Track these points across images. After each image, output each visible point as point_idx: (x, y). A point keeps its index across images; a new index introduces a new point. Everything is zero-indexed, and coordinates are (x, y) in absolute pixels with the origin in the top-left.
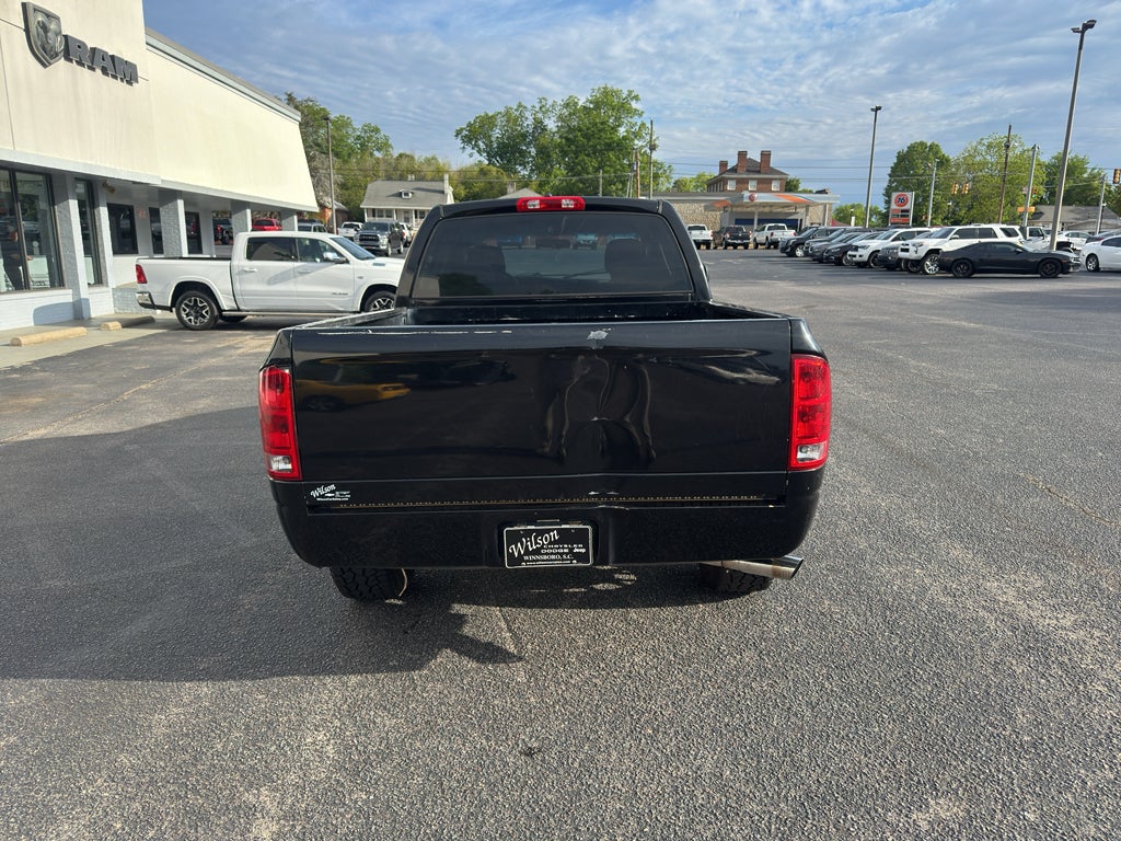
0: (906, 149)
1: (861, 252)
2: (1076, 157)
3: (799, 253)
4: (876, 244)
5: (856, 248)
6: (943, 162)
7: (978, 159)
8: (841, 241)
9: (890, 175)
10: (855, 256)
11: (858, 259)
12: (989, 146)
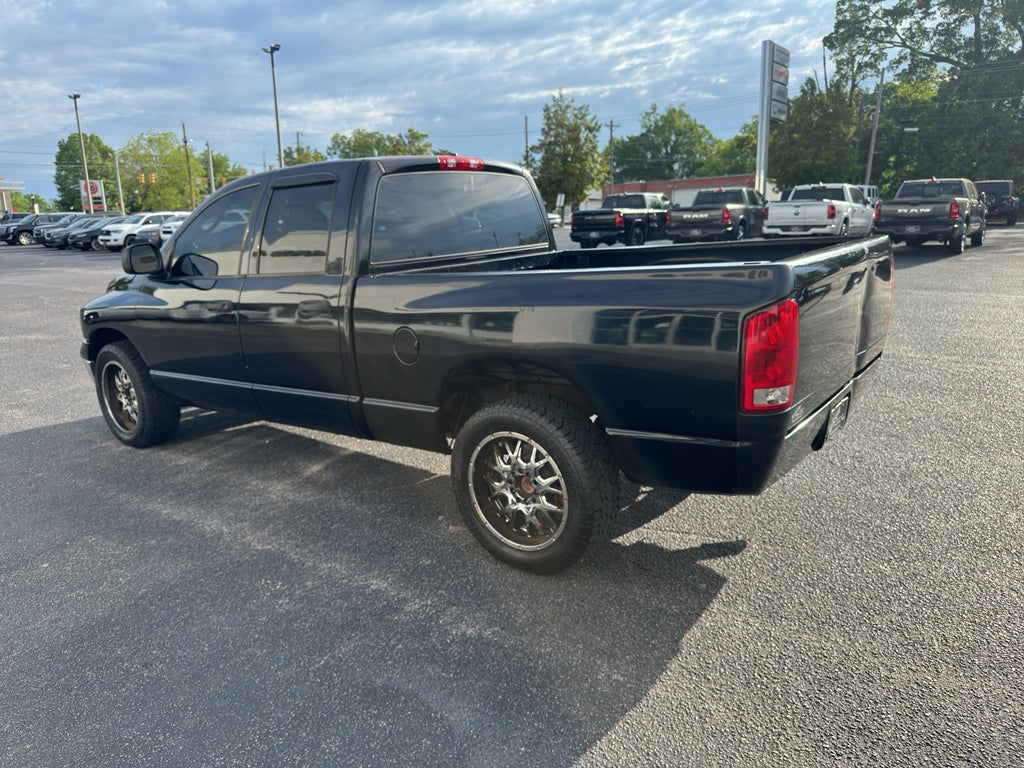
0: (66, 140)
1: (114, 236)
2: (219, 155)
3: (24, 240)
4: (127, 228)
5: (108, 233)
6: (105, 153)
7: (142, 152)
8: (80, 226)
9: (56, 164)
10: (109, 241)
11: (112, 243)
12: (150, 141)
